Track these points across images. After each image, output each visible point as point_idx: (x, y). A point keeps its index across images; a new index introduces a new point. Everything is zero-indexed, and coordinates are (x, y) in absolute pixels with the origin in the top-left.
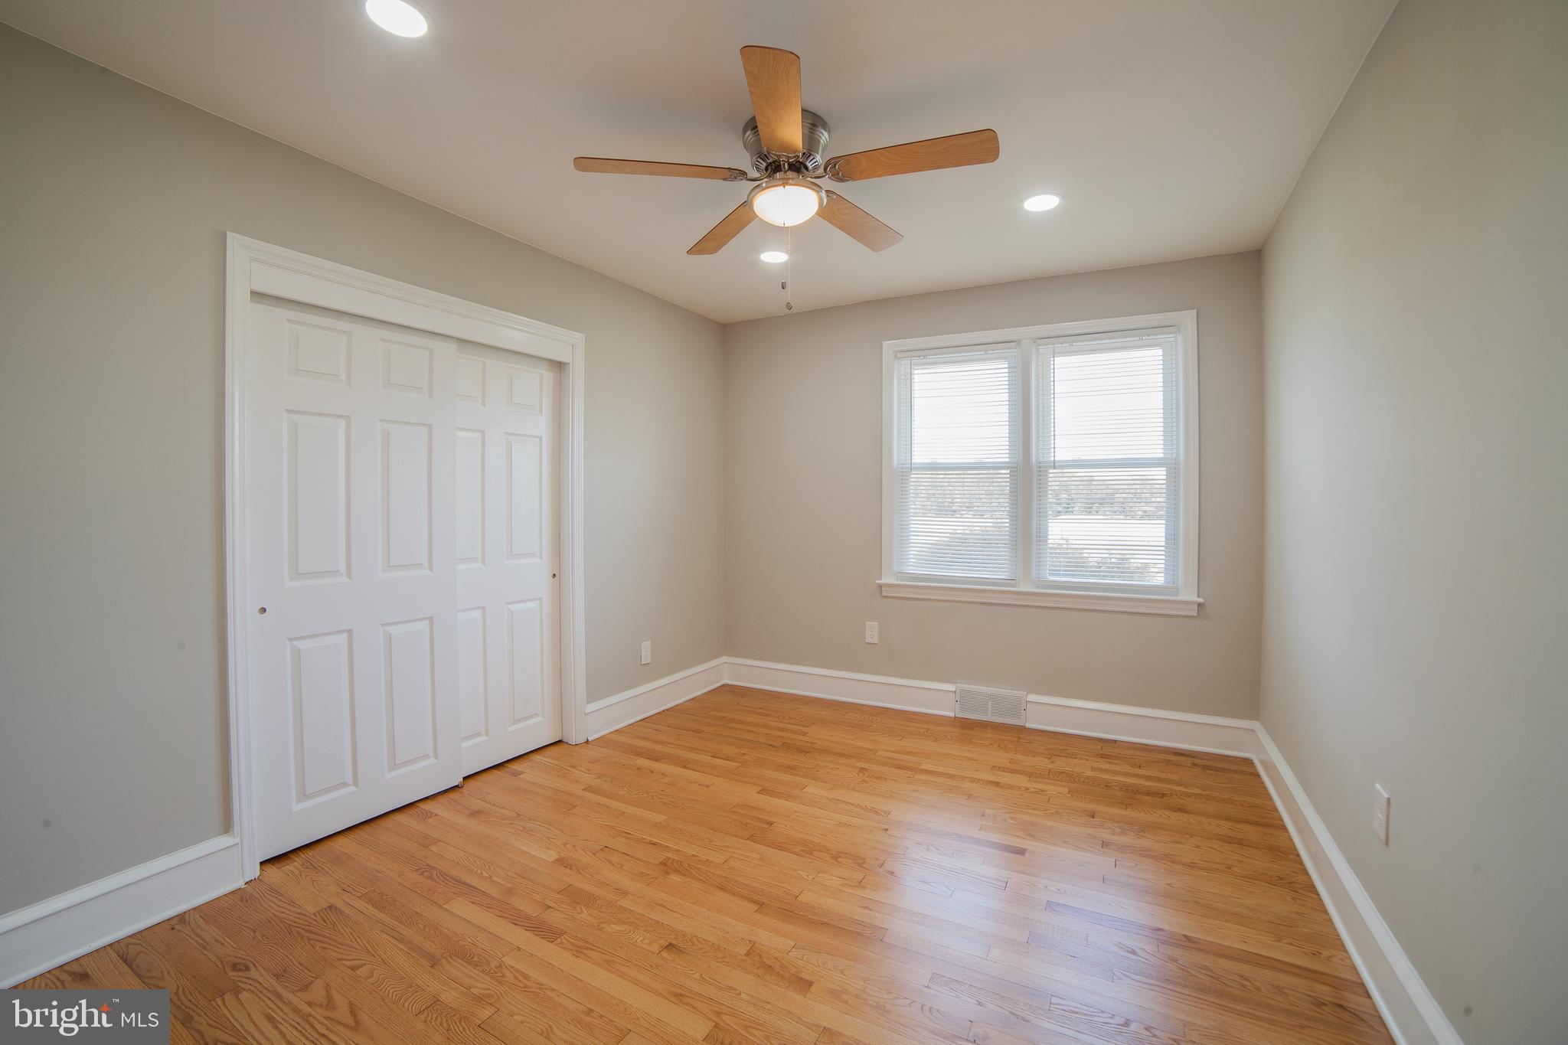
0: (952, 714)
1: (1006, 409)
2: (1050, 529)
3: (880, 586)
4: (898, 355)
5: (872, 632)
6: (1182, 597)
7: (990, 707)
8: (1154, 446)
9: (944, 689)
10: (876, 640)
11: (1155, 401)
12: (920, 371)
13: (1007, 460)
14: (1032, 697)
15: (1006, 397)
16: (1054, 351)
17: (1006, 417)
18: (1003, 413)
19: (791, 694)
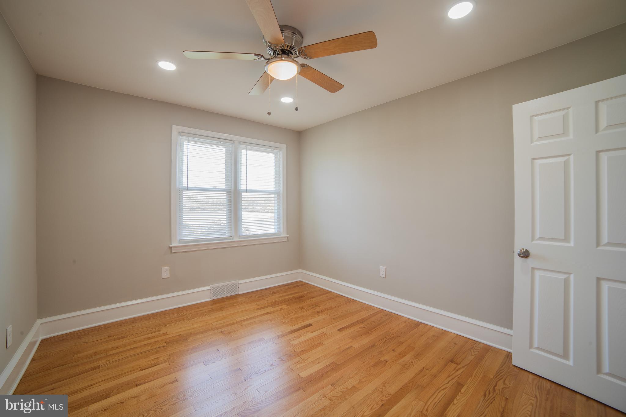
0: (210, 299)
1: (224, 167)
2: (242, 215)
3: (171, 248)
4: (180, 133)
5: (166, 272)
6: (282, 236)
7: (225, 291)
8: (271, 187)
9: (203, 290)
10: (168, 276)
11: (271, 171)
12: (191, 144)
13: (224, 188)
14: (240, 282)
15: (224, 162)
16: (247, 148)
17: (224, 170)
18: (222, 168)
19: (105, 324)
